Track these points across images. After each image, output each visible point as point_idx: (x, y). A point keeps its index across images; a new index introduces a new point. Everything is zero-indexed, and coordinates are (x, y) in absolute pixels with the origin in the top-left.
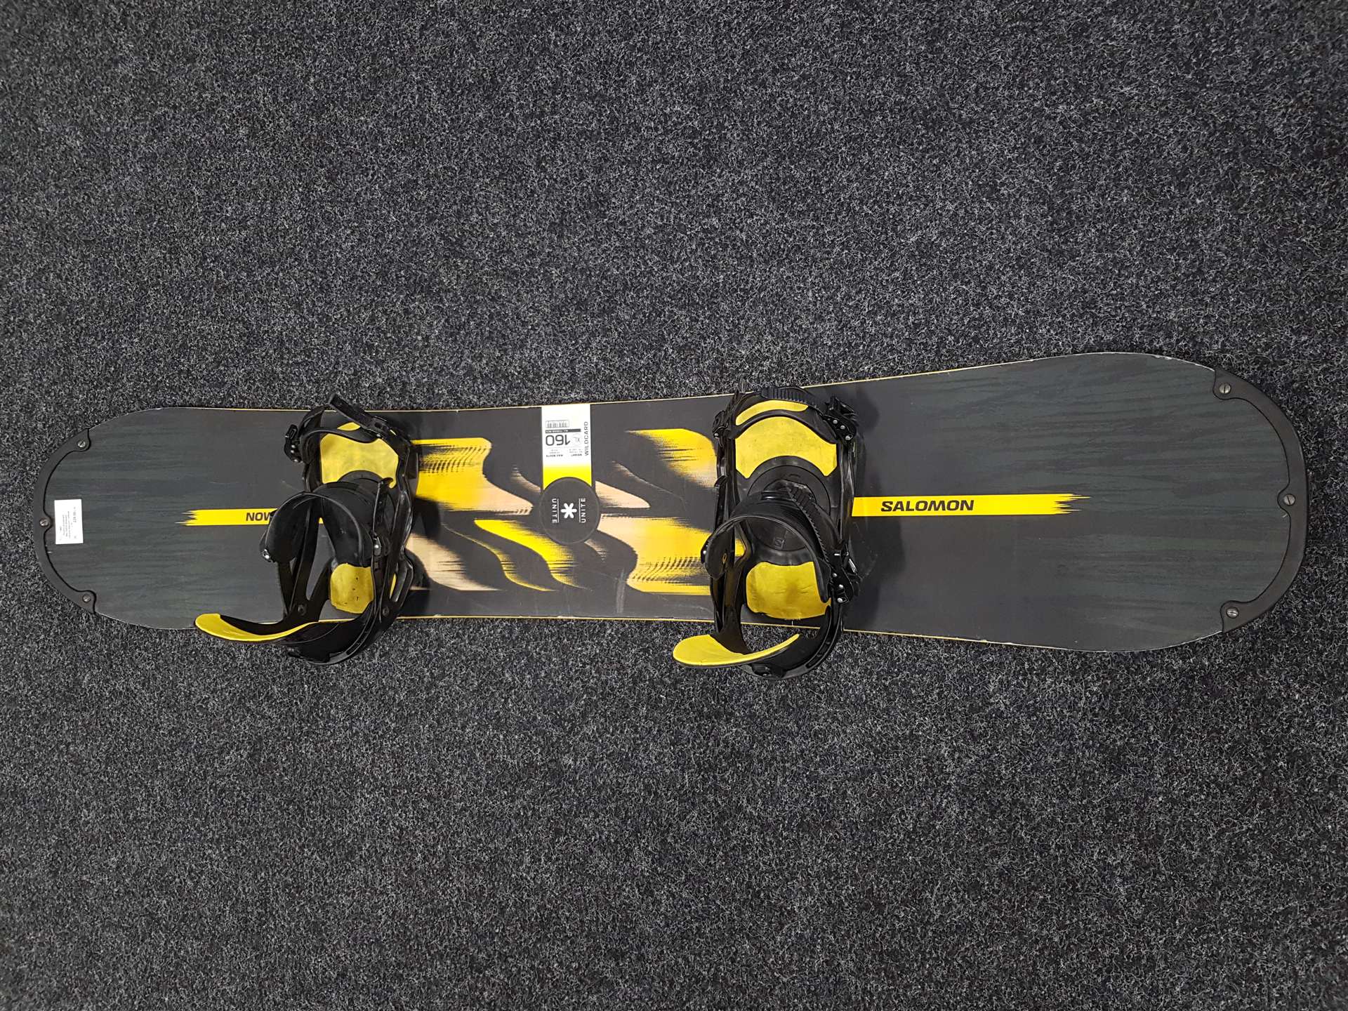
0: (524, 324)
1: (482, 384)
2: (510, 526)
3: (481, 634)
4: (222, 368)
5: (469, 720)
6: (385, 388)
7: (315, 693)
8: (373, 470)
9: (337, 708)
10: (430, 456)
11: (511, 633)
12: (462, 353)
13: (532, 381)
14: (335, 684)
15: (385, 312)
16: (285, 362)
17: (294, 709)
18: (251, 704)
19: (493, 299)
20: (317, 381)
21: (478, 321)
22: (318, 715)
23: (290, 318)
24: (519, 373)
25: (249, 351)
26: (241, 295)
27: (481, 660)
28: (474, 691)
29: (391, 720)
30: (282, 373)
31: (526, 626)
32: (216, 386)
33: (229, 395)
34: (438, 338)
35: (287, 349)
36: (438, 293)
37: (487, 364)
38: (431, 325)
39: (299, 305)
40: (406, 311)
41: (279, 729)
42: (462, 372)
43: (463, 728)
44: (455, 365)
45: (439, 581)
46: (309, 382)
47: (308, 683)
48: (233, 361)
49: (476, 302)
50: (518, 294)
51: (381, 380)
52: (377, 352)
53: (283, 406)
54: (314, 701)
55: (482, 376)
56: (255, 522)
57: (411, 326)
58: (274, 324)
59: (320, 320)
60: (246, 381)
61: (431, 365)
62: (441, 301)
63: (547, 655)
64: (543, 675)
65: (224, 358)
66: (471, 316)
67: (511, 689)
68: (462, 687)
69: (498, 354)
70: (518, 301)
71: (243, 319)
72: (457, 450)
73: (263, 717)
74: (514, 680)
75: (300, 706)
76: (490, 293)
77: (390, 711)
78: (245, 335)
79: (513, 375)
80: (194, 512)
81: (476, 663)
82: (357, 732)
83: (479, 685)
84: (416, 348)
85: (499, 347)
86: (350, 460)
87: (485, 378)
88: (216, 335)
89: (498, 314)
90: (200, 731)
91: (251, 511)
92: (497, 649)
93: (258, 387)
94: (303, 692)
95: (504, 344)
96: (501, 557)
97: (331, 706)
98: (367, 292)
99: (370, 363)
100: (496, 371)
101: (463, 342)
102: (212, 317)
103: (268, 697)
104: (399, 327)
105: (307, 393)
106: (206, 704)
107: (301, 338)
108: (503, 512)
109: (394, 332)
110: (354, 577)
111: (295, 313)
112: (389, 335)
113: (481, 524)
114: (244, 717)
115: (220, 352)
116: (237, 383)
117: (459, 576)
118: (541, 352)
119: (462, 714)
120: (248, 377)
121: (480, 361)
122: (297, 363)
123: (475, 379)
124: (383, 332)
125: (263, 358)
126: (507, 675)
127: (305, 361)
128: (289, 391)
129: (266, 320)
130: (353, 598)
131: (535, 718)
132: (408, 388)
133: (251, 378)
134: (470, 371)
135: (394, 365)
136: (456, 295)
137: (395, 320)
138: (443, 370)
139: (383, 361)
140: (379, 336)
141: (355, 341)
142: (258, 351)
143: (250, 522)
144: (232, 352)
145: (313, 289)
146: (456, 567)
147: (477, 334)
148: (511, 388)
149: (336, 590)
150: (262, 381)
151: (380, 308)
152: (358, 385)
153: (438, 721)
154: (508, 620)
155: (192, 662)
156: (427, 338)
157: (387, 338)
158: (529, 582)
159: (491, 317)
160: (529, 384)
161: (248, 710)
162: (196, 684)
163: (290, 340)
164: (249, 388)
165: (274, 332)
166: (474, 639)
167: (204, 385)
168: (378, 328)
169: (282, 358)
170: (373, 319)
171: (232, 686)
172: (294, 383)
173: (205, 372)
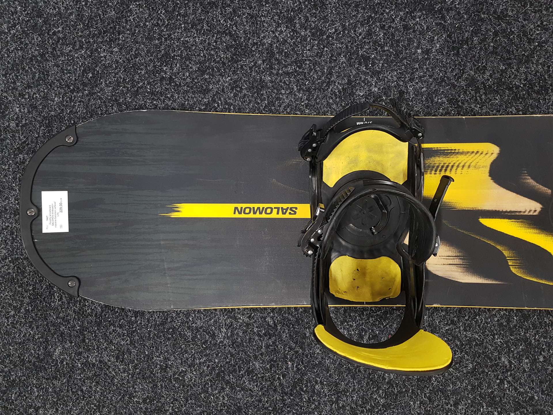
0: (530, 41)
1: (485, 94)
2: (517, 224)
3: (476, 322)
4: (207, 77)
5: (462, 398)
6: (381, 97)
7: (298, 369)
8: (379, 170)
9: (321, 383)
10: (433, 159)
11: (508, 321)
12: (465, 65)
13: (538, 93)
14: (320, 362)
15: (382, 27)
16: (274, 71)
17: (277, 383)
18: (231, 378)
19: (499, 18)
20: (308, 90)
21: (482, 37)
22: (302, 389)
23: (281, 32)
24: (525, 85)
25: (237, 62)
26: (229, 10)
27: (476, 345)
28: (468, 373)
29: (380, 396)
30: (271, 82)
31: (525, 316)
32: (200, 92)
33: (214, 101)
34: (440, 51)
35: (277, 59)
36: (440, 11)
37: (491, 76)
38: (431, 40)
39: (290, 20)
40: (406, 27)
41: (260, 401)
42: (463, 83)
43: (456, 404)
44: (458, 77)
45: (439, 274)
46: (299, 91)
47: (291, 360)
48: (219, 70)
49: (482, 20)
50: (525, 13)
51: (376, 89)
52: (373, 64)
53: (271, 111)
54: (298, 377)
55: (485, 87)
56: (243, 216)
57: (410, 40)
58: (264, 37)
59: (313, 34)
60: (232, 89)
61: (431, 77)
62: (443, 18)
63: (546, 343)
64: (542, 359)
65: (208, 67)
66: (475, 33)
67: (507, 371)
68: (456, 369)
69: (502, 67)
70: (525, 20)
71: (230, 33)
72: (462, 153)
73: (243, 389)
74: (510, 362)
75: (283, 381)
76: (495, 12)
77: (379, 388)
78: (231, 46)
79: (517, 87)
80: (178, 205)
81: (470, 348)
82: (343, 406)
83: (474, 369)
84: (416, 60)
85: (503, 60)
86: (355, 161)
87: (488, 90)
88: (201, 46)
89: (504, 31)
90: (177, 400)
91: (239, 206)
92: (494, 335)
93: (245, 95)
94: (287, 368)
95: (510, 59)
96: (506, 253)
97: (316, 382)
98: (364, 9)
99: (365, 73)
100: (500, 83)
101: (466, 56)
102: (197, 30)
103: (249, 372)
104: (398, 41)
105: (296, 100)
106: (183, 377)
107: (293, 49)
108: (511, 212)
109: (392, 46)
110: (355, 268)
111: (287, 27)
112: (386, 48)
113: (487, 222)
114: (223, 389)
115: (205, 62)
116: (223, 89)
117: (460, 270)
118: (549, 67)
119: (454, 393)
120: (235, 85)
121: (484, 73)
122: (288, 74)
123: (477, 90)
124: (379, 45)
125: (251, 68)
126: (503, 359)
127: (296, 71)
128: (278, 99)
129: (255, 33)
130: (355, 287)
131: (532, 398)
132: (406, 96)
133: (237, 86)
134: (472, 82)
135: (391, 76)
136: (459, 13)
137: (393, 35)
138: (443, 80)
139: (379, 73)
140: (376, 49)
141: (350, 54)
142: (246, 62)
143: (237, 215)
144: (218, 62)
145: (306, 6)
146: (457, 261)
147: (481, 49)
148: (516, 98)
149: (335, 281)
150: (249, 89)
151: (378, 24)
152: (352, 94)
153: (430, 399)
154: (506, 310)
155: (169, 339)
156: (427, 52)
157: (384, 51)
158: (537, 277)
159: (496, 34)
160: (534, 95)
161: (228, 382)
162: (172, 358)
163: (280, 52)
164: (235, 95)
165: (263, 44)
166: (470, 326)
167: (187, 92)
168: (375, 42)
169: (271, 68)
170: (369, 34)
171: (210, 361)
172: (283, 92)
173: (188, 80)
